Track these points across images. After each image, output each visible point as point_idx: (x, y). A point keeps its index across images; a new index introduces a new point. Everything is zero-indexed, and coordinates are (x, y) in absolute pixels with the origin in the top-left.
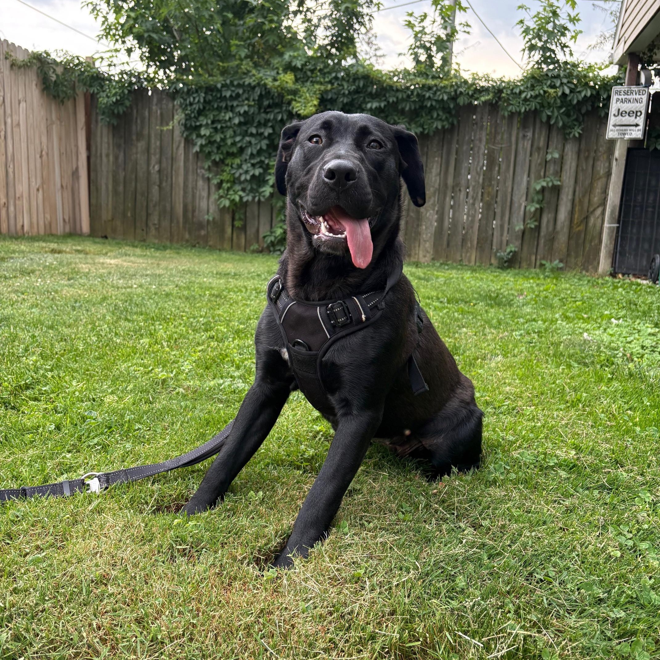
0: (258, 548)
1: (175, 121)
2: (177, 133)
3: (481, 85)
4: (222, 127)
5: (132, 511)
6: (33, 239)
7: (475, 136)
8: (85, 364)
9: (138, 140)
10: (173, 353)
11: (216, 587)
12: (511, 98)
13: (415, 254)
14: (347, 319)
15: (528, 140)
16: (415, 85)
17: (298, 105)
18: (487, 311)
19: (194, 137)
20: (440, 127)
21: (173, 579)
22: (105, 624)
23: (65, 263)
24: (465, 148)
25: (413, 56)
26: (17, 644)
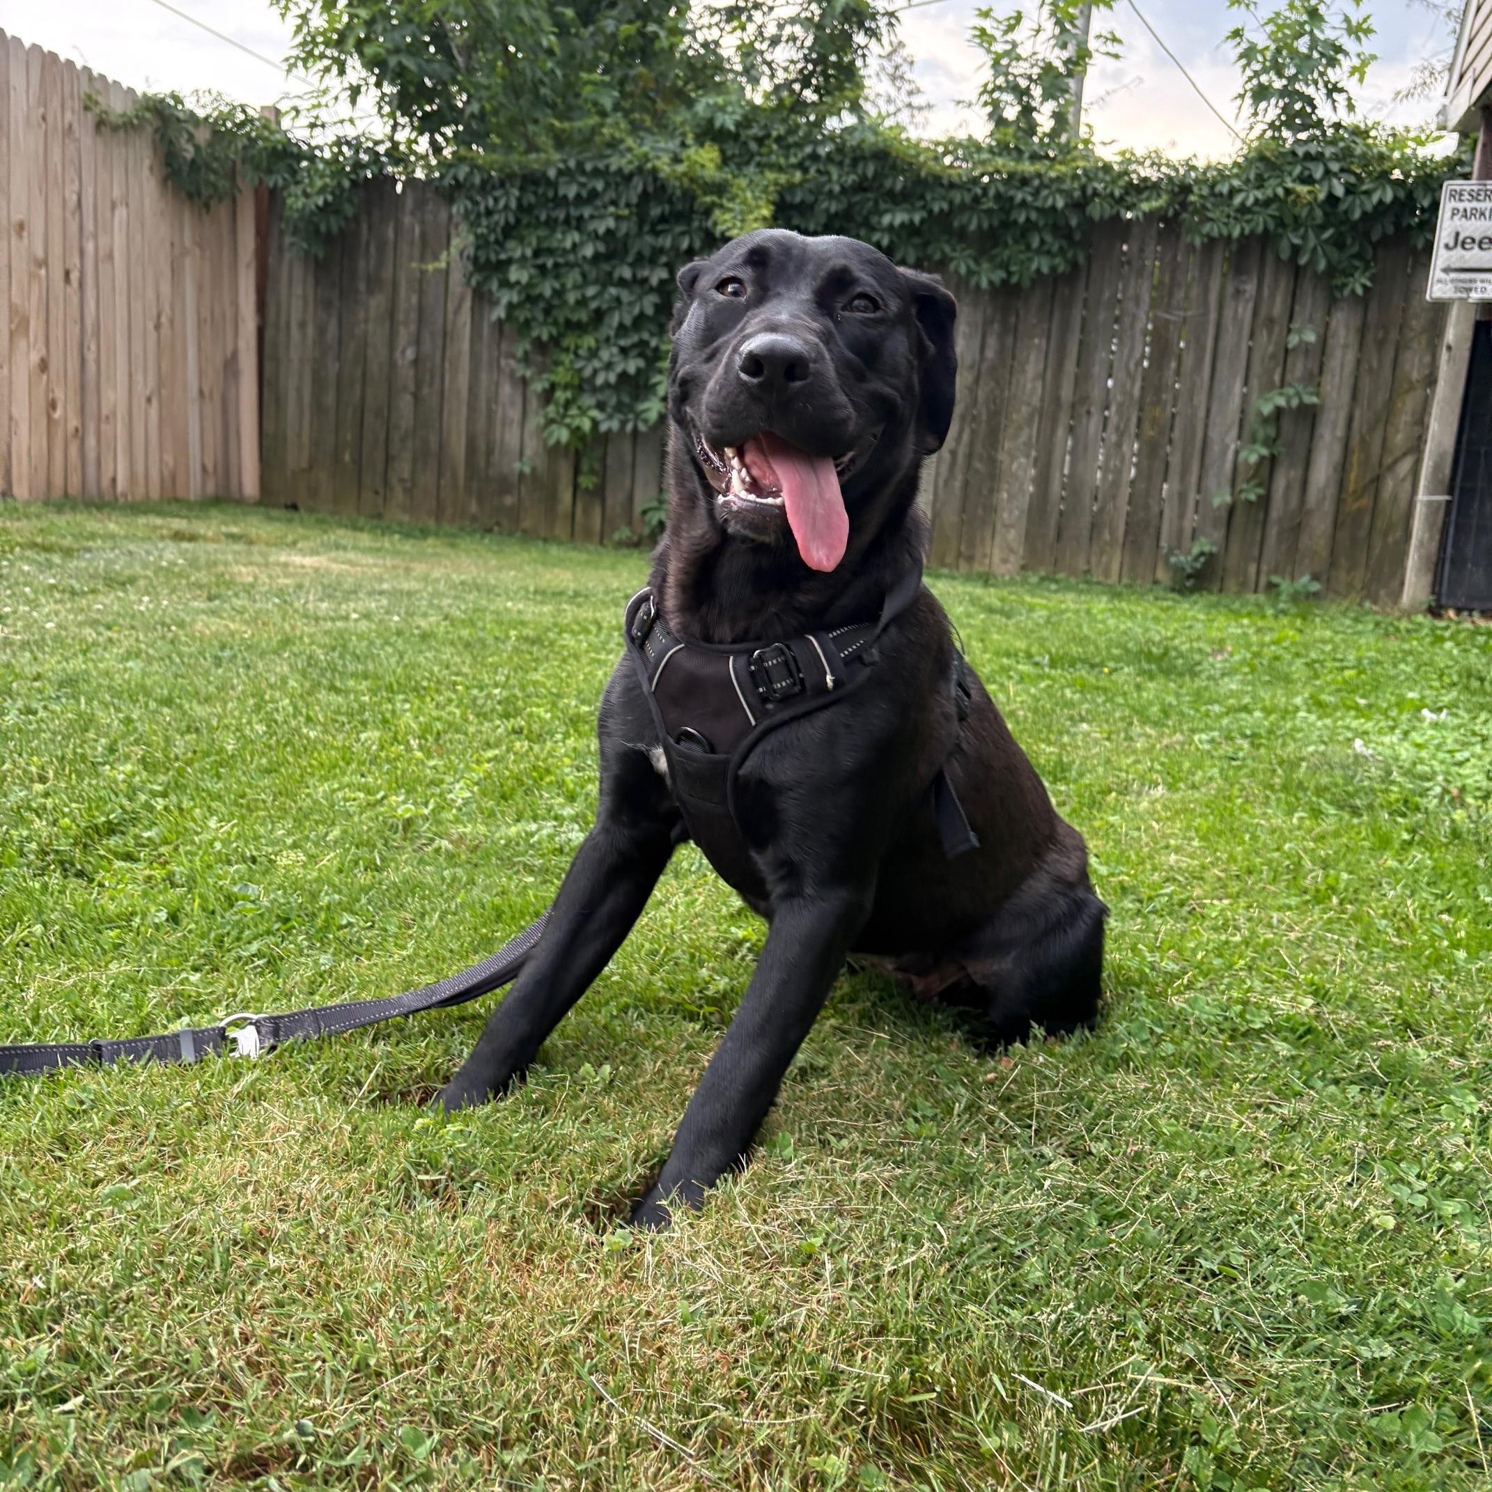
0: (594, 1186)
1: (453, 250)
2: (457, 277)
3: (1143, 174)
4: (556, 265)
5: (326, 1099)
6: (137, 508)
7: (1124, 292)
8: (239, 782)
9: (370, 292)
10: (432, 763)
11: (498, 1263)
12: (1209, 205)
13: (985, 556)
14: (794, 684)
15: (1247, 301)
16: (991, 175)
17: (727, 216)
18: (1138, 687)
19: (494, 285)
20: (1045, 270)
21: (407, 1244)
22: (258, 1332)
23: (203, 560)
24: (1102, 316)
25: (989, 109)
26: (69, 1367)
